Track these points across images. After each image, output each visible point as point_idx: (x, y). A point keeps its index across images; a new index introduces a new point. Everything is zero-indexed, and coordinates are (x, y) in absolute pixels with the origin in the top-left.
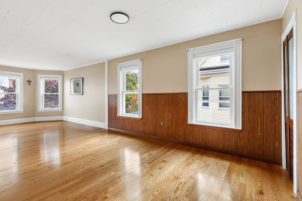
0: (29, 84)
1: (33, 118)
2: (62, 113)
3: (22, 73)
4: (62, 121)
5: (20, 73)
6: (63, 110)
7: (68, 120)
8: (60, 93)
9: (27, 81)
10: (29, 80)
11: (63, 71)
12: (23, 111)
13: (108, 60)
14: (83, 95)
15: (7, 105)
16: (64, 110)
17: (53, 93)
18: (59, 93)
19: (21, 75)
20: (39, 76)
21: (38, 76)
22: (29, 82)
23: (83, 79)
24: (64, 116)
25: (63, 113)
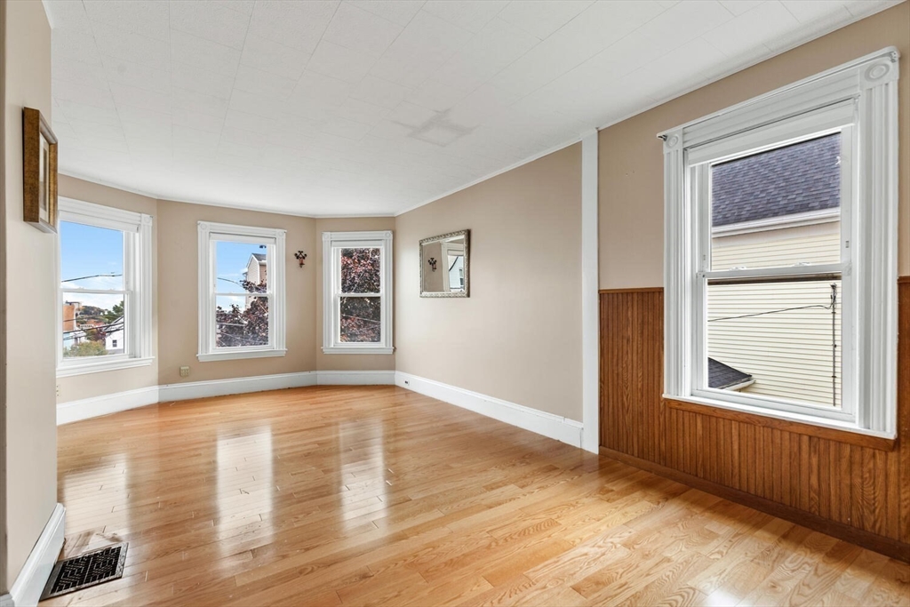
0: (302, 264)
1: (313, 373)
2: (389, 362)
3: (283, 231)
4: (391, 388)
5: (278, 230)
6: (394, 350)
7: (410, 387)
8: (384, 292)
9: (296, 254)
10: (301, 252)
11: (394, 218)
12: (285, 349)
13: (600, 129)
14: (468, 295)
15: (254, 328)
16: (397, 351)
17: (363, 292)
18: (382, 293)
19: (280, 234)
20: (327, 237)
21: (323, 239)
22: (300, 257)
23: (469, 233)
24: (397, 372)
25: (394, 359)
